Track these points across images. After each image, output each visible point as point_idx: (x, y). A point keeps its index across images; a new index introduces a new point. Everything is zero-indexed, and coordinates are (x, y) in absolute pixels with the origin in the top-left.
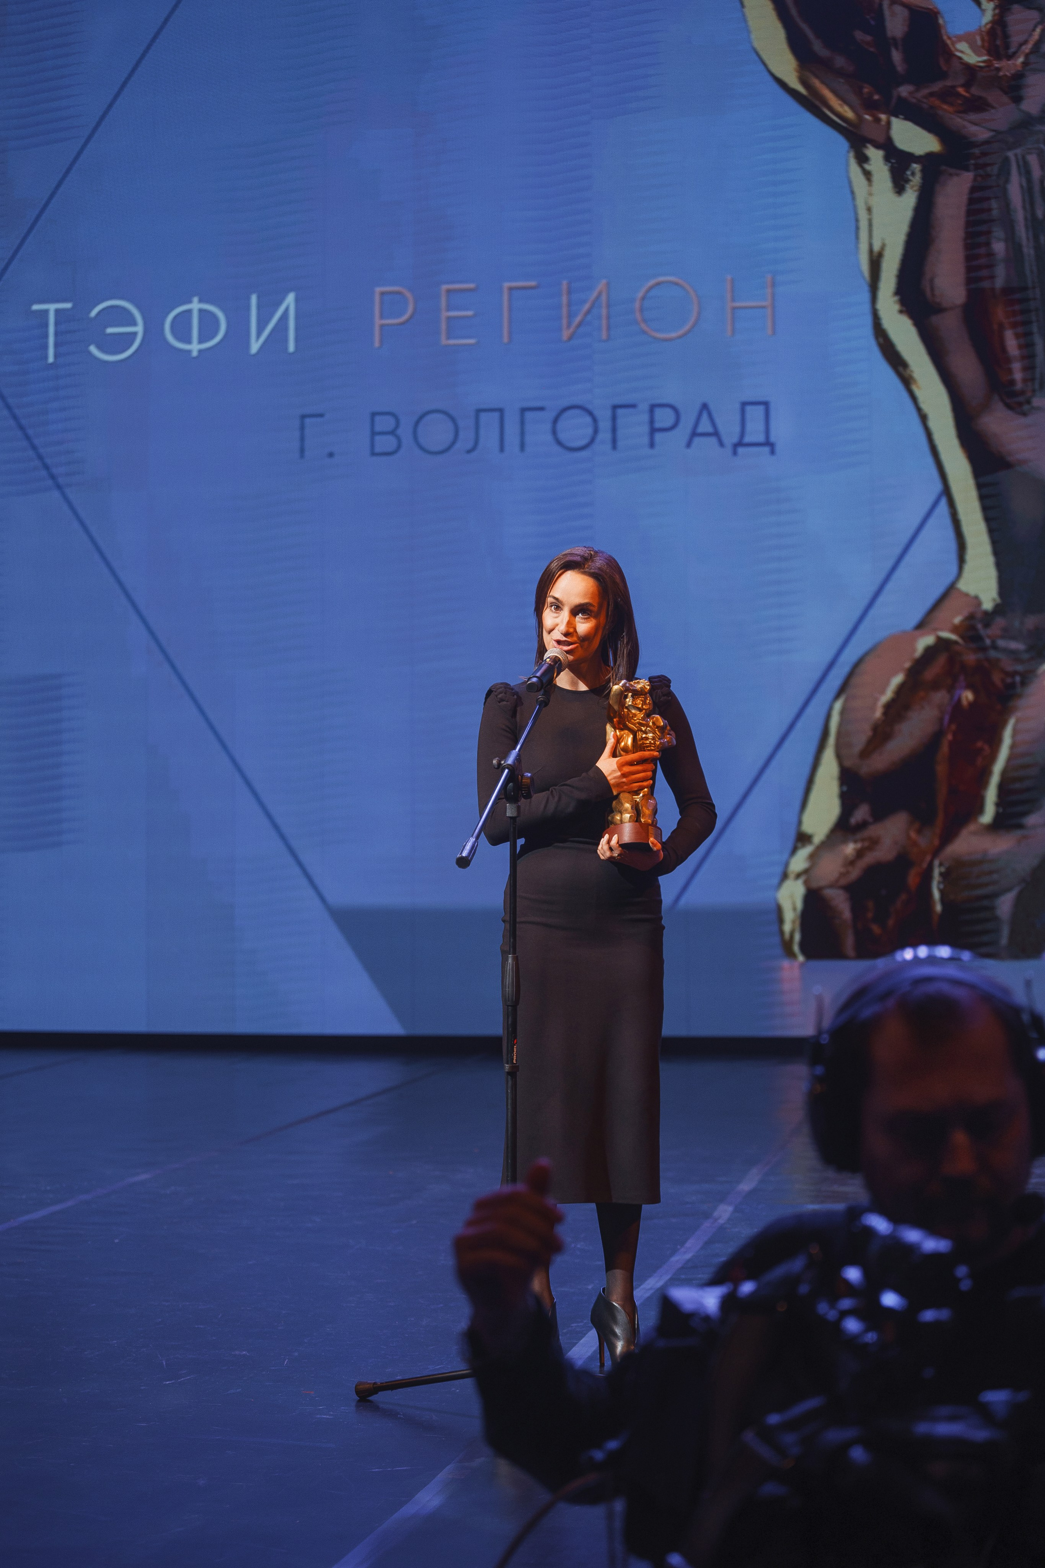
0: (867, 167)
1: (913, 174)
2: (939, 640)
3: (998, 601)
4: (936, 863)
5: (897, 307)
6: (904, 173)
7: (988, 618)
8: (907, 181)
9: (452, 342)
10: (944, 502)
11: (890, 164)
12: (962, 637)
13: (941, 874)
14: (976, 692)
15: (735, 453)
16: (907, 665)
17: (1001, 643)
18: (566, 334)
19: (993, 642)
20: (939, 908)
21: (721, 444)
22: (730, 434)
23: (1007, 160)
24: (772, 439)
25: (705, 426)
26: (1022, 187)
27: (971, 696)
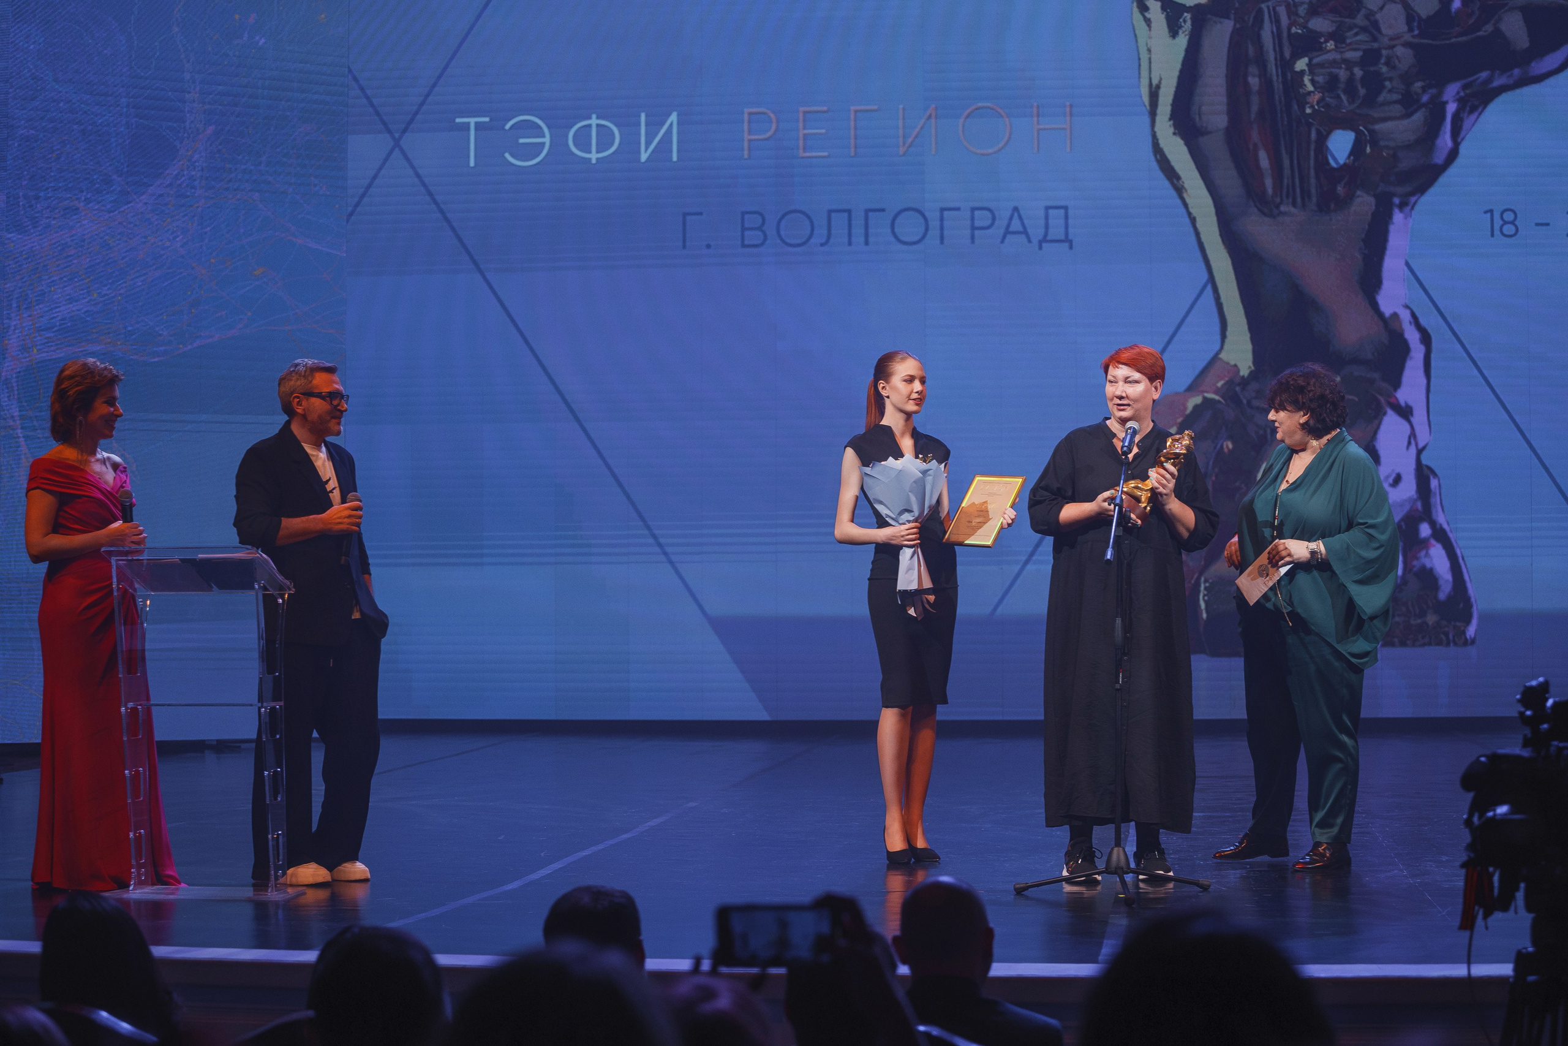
0: (1147, 15)
1: (1185, 21)
2: (1205, 399)
3: (1253, 368)
4: (1203, 579)
5: (1172, 130)
6: (1178, 20)
7: (1245, 382)
8: (1181, 27)
9: (808, 154)
10: (1209, 288)
11: (1165, 13)
12: (1223, 397)
13: (1206, 588)
14: (1233, 443)
15: (1040, 248)
16: (1180, 420)
18: (902, 150)
19: (1249, 403)
20: (1205, 616)
21: (1030, 241)
22: (1037, 233)
23: (1260, 12)
24: (1070, 238)
25: (1016, 225)
26: (1272, 32)
27: (1231, 446)
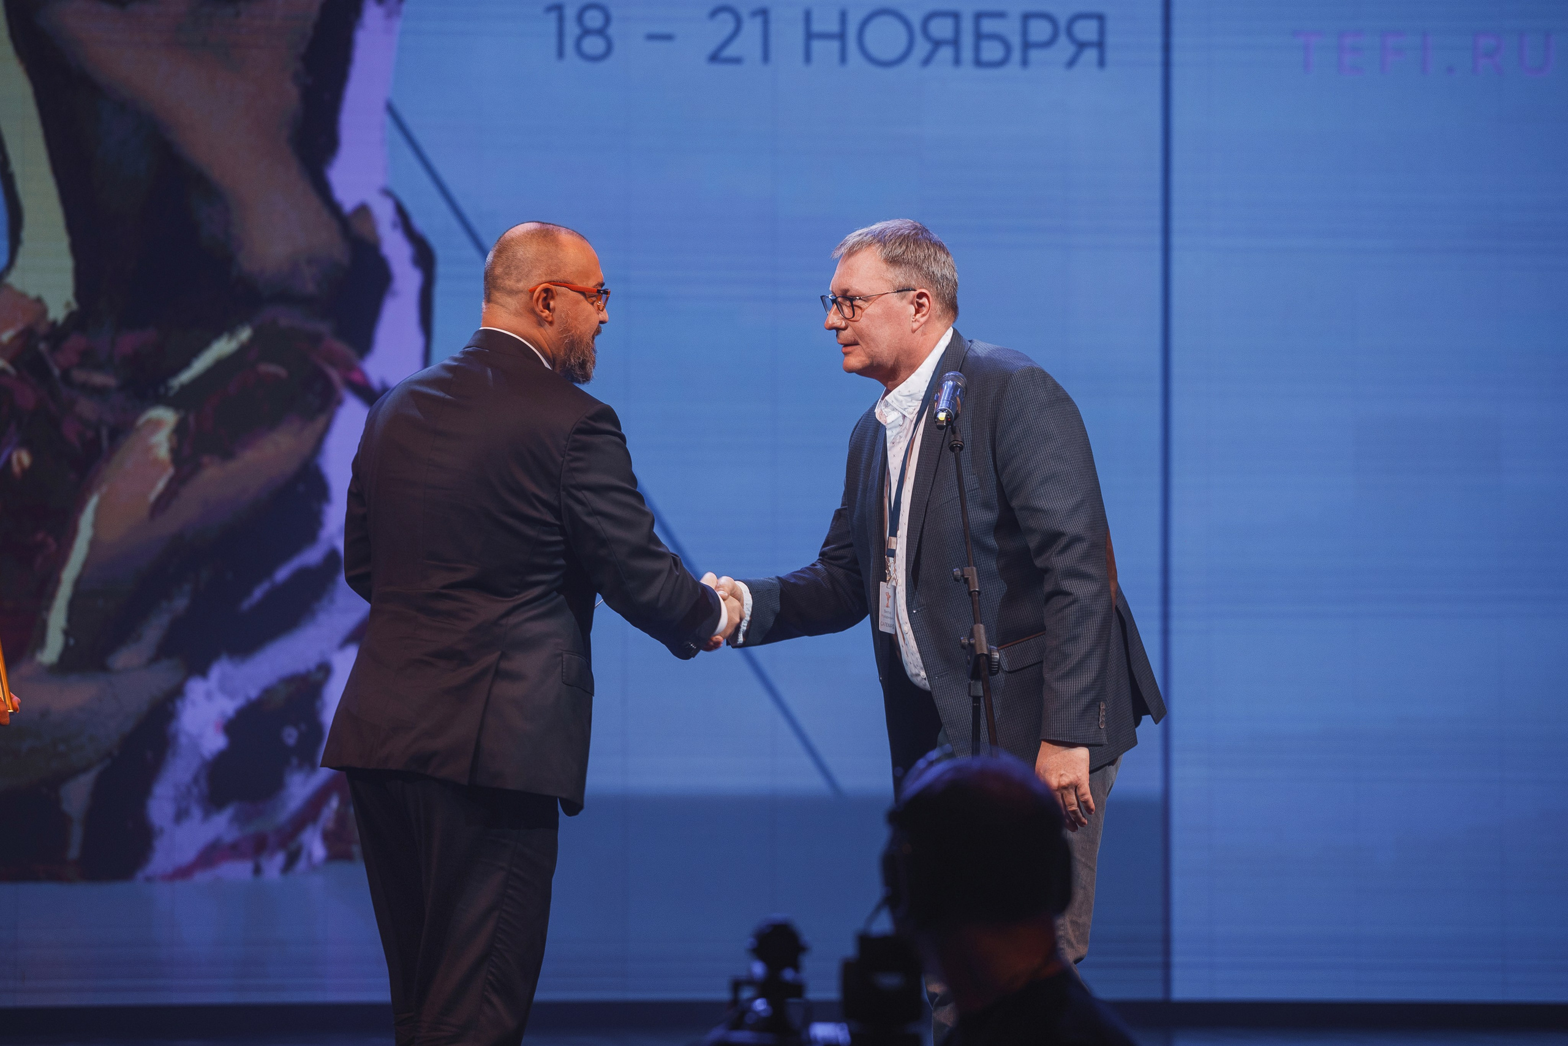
3: (74, 306)
7: (57, 334)
14: (33, 454)
17: (79, 375)
19: (66, 375)
27: (26, 459)
